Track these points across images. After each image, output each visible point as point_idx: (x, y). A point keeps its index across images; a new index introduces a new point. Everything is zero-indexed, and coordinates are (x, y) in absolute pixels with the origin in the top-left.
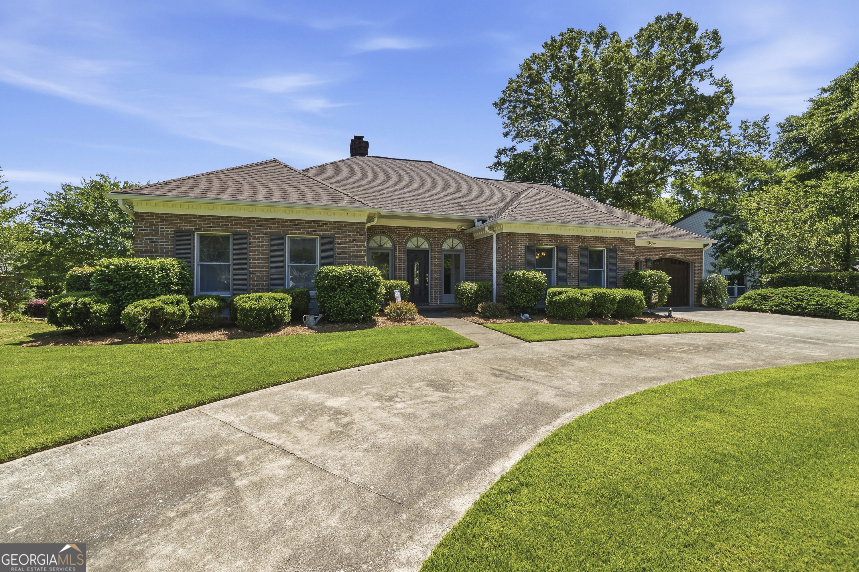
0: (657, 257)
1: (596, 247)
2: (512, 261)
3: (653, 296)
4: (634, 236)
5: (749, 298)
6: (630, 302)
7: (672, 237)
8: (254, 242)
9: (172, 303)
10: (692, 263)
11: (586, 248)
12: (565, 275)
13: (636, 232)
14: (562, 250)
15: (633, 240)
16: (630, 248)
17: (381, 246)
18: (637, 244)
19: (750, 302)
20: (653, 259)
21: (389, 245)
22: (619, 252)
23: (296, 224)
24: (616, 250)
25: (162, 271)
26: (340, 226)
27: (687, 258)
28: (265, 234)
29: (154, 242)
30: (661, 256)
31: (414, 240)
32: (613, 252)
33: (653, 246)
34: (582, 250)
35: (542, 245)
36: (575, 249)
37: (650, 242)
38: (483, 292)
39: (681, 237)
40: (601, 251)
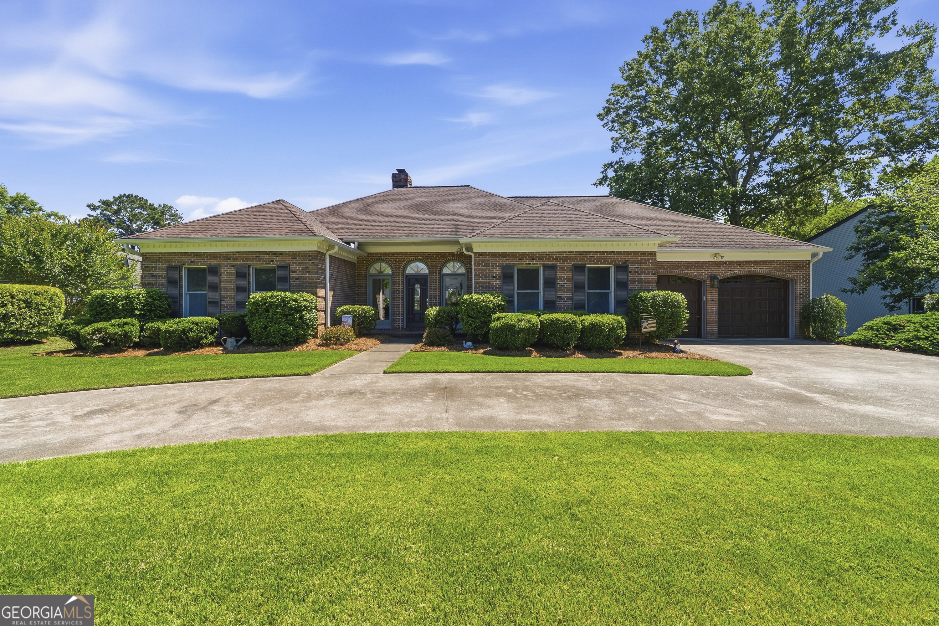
0: (729, 274)
1: (598, 264)
2: (486, 283)
3: (645, 324)
4: (655, 249)
5: (871, 328)
6: (595, 330)
7: (753, 247)
8: (225, 273)
9: (118, 325)
10: (792, 280)
11: (583, 266)
12: (553, 298)
13: (657, 243)
14: (550, 270)
15: (653, 254)
16: (651, 264)
17: (382, 272)
18: (659, 259)
19: (869, 334)
20: (721, 276)
21: (388, 271)
22: (632, 269)
23: (257, 255)
24: (627, 266)
25: (126, 299)
26: (295, 255)
27: (783, 273)
28: (232, 266)
29: (154, 276)
30: (736, 272)
31: (413, 265)
32: (622, 269)
33: (720, 259)
34: (578, 269)
35: (523, 264)
36: (568, 268)
37: (715, 255)
38: (443, 317)
39: (768, 245)
40: (608, 270)
